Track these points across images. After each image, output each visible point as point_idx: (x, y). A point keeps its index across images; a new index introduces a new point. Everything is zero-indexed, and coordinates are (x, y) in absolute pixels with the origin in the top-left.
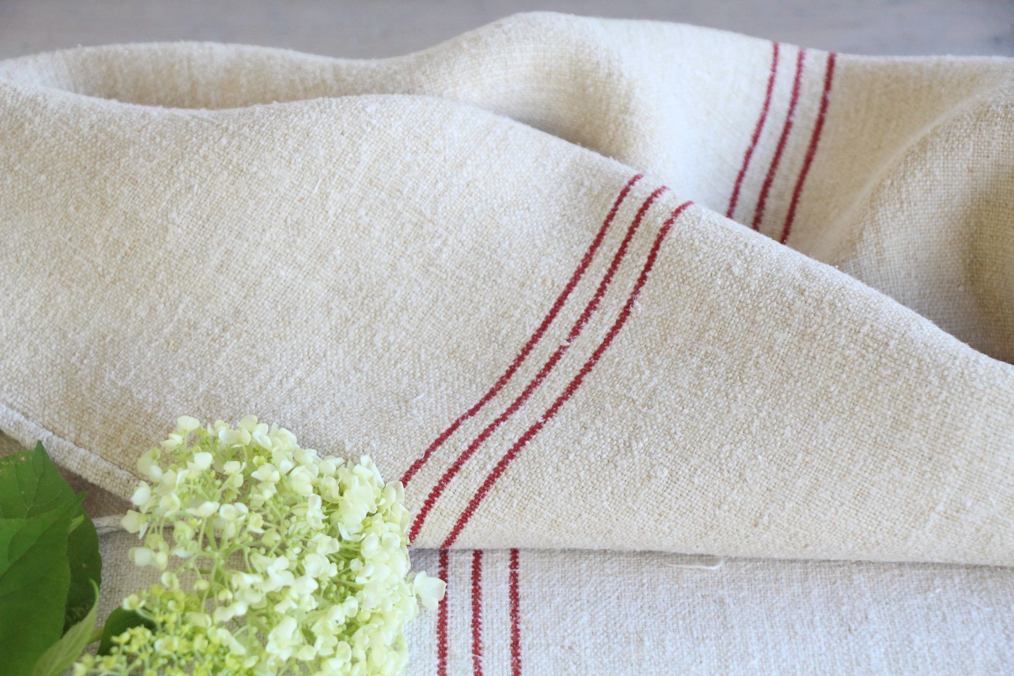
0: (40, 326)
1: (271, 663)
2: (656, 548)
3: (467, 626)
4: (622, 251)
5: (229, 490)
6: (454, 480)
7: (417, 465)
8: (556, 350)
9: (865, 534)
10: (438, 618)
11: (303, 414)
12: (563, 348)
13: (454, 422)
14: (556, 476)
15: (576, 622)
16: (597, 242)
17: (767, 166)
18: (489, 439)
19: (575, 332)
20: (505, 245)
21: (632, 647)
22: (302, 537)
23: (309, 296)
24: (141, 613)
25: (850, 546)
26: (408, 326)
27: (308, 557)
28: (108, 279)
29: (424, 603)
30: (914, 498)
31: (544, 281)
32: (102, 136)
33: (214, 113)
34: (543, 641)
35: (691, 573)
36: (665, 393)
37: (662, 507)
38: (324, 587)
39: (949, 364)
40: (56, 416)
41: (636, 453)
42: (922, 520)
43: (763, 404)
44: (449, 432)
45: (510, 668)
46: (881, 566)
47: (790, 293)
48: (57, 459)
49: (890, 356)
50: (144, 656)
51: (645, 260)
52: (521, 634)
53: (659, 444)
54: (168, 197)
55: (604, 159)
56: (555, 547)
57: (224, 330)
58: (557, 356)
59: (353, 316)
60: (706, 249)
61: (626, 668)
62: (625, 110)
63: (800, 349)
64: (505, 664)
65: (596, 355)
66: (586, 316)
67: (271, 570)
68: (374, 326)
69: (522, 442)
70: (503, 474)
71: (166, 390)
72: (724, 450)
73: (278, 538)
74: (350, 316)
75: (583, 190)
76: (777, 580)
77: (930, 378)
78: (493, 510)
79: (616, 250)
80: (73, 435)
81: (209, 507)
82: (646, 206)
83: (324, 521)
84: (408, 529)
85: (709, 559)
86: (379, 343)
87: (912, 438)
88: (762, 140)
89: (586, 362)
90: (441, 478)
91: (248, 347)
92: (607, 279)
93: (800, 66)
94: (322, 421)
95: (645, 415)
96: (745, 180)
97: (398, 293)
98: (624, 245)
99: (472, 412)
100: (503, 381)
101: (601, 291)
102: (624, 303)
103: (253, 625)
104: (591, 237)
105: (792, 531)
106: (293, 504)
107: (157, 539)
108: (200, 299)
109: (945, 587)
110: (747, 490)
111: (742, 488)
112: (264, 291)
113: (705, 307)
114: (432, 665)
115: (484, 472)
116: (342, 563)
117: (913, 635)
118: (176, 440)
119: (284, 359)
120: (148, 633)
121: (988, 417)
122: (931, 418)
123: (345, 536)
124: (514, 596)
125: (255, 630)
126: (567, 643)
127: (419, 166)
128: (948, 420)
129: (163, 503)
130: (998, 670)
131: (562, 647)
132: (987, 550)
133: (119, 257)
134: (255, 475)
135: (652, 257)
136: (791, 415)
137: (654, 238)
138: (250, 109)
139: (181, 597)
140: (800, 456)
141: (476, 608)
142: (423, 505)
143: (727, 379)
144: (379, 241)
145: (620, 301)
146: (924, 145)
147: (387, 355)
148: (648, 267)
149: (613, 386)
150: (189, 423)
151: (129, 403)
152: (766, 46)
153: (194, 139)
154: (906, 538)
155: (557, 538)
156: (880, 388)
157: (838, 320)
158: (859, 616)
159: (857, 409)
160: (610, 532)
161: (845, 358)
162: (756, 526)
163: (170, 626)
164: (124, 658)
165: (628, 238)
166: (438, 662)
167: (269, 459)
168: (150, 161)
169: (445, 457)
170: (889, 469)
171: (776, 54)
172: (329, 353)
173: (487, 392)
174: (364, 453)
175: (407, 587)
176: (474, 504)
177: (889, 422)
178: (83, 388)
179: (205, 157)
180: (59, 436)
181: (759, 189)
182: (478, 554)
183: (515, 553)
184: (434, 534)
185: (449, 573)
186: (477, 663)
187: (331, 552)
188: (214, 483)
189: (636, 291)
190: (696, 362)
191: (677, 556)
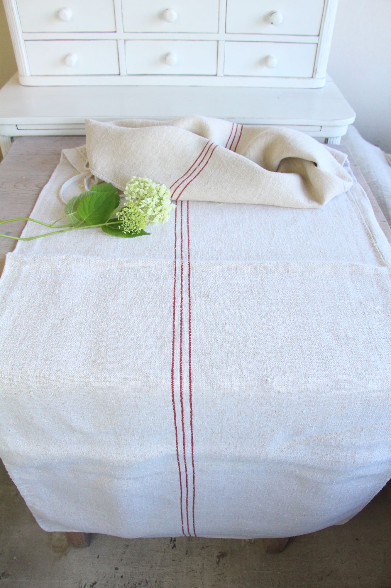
0: (110, 164)
1: (148, 215)
2: (211, 201)
3: (180, 212)
4: (207, 152)
5: (141, 188)
6: (178, 188)
7: (172, 186)
8: (196, 168)
9: (246, 199)
10: (175, 211)
11: (153, 178)
13: (178, 179)
14: (195, 188)
15: (198, 212)
16: (203, 151)
17: (231, 142)
18: (184, 182)
19: (199, 165)
20: (187, 151)
21: (207, 216)
22: (153, 196)
23: (154, 159)
24: (127, 206)
25: (243, 201)
26: (171, 164)
27: (154, 198)
28: (121, 156)
29: (173, 208)
30: (254, 193)
31: (194, 157)
32: (121, 132)
33: (139, 128)
34: (192, 215)
35: (217, 205)
36: (213, 175)
37: (212, 193)
38: (156, 204)
39: (260, 171)
41: (208, 184)
42: (255, 196)
43: (229, 177)
44: (178, 181)
45: (187, 218)
46: (248, 204)
47: (234, 159)
49: (251, 169)
51: (211, 154)
52: (189, 213)
53: (212, 183)
54: (131, 142)
55: (204, 138)
60: (221, 152)
61: (206, 219)
62: (208, 130)
63: (236, 168)
65: (202, 169)
66: (201, 163)
67: (148, 200)
68: (165, 164)
69: (190, 182)
70: (186, 187)
71: (131, 174)
72: (223, 184)
73: (149, 195)
74: (161, 162)
75: (200, 143)
76: (231, 206)
77: (257, 173)
78: (184, 194)
80: (116, 182)
81: (138, 189)
82: (211, 145)
83: (157, 193)
84: (170, 197)
85: (220, 203)
86: (166, 166)
87: (254, 183)
88: (231, 138)
90: (176, 188)
91: (144, 167)
92: (204, 157)
93: (237, 127)
94: (156, 179)
95: (210, 178)
96: (228, 144)
97: (169, 159)
98: (207, 151)
99: (181, 178)
100: (187, 173)
101: (203, 159)
102: (207, 161)
104: (202, 150)
105: (234, 198)
106: (151, 190)
107: (129, 195)
108: (136, 159)
109: (258, 208)
110: (226, 191)
112: (147, 158)
113: (220, 161)
114: (174, 218)
115: (183, 187)
116: (160, 201)
117: (252, 215)
118: (132, 180)
119: (150, 169)
120: (128, 209)
121: (266, 179)
122: (257, 179)
123: (160, 196)
124: (188, 208)
125: (145, 210)
126: (196, 215)
127: (173, 138)
128: (259, 180)
129: (130, 189)
130: (265, 220)
132: (265, 202)
133: (123, 152)
134: (145, 185)
135: (212, 153)
136: (234, 179)
137: (212, 150)
138: (145, 128)
139: (134, 204)
140: (235, 185)
141: (181, 210)
142: (173, 192)
143: (224, 173)
144: (166, 150)
147: (167, 169)
148: (211, 155)
149: (205, 174)
150: (135, 177)
151: (124, 176)
152: (231, 124)
153: (136, 132)
154: (252, 199)
155: (195, 199)
156: (249, 174)
157: (242, 164)
158: (244, 212)
159: (245, 178)
160: (204, 198)
161: (243, 169)
162: (228, 197)
163: (131, 208)
164: (124, 212)
165: (208, 150)
167: (148, 183)
168: (128, 136)
169: (177, 185)
170: (250, 188)
171: (233, 124)
172: (158, 168)
173: (184, 175)
174: (163, 184)
175: (170, 205)
176: (181, 192)
177: (250, 180)
178: (117, 174)
180: (113, 182)
181: (230, 146)
182: (182, 201)
183: (188, 201)
184: (175, 198)
185: (177, 204)
186: (181, 217)
187: (158, 198)
188: (139, 186)
189: (209, 159)
190: (219, 170)
191: (215, 202)
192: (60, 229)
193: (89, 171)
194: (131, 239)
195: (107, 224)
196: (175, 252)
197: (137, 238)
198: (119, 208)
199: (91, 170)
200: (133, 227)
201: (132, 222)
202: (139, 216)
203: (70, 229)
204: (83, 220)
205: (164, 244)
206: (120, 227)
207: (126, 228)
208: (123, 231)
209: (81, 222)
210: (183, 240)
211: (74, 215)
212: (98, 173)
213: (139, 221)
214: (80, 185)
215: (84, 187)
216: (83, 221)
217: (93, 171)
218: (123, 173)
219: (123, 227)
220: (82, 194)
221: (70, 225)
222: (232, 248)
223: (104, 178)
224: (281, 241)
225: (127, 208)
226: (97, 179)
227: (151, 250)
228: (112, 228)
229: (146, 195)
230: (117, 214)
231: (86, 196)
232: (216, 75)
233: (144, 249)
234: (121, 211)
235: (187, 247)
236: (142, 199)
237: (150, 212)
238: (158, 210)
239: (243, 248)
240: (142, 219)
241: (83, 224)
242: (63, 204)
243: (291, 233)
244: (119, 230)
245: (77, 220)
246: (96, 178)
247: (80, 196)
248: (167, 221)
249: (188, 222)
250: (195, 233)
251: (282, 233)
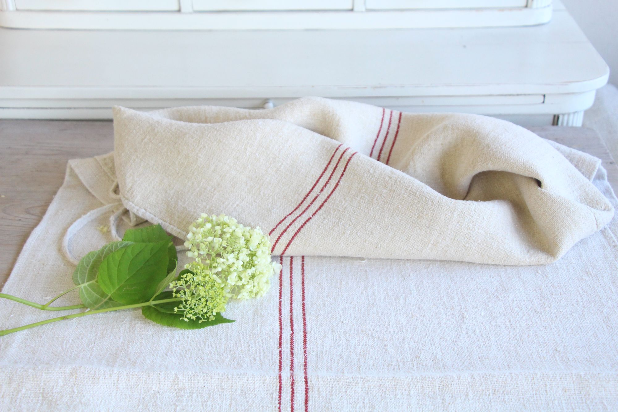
0: (159, 189)
1: (229, 286)
2: (346, 255)
3: (288, 278)
4: (336, 166)
5: (216, 235)
6: (284, 234)
7: (273, 230)
8: (316, 196)
9: (409, 250)
10: (279, 276)
11: (239, 215)
12: (318, 195)
13: (285, 217)
14: (316, 233)
15: (322, 277)
16: (329, 164)
17: (381, 145)
18: (295, 222)
19: (322, 190)
20: (301, 165)
21: (339, 284)
22: (239, 249)
23: (241, 180)
24: (190, 269)
25: (405, 254)
26: (271, 189)
27: (240, 254)
28: (180, 175)
29: (275, 271)
30: (424, 239)
31: (312, 176)
32: (179, 131)
33: (212, 124)
34: (312, 282)
35: (357, 263)
36: (349, 208)
37: (348, 242)
38: (245, 264)
39: (435, 199)
40: (164, 216)
41: (340, 226)
42: (426, 246)
43: (379, 212)
44: (283, 220)
45: (301, 289)
46: (414, 261)
47: (387, 178)
48: (164, 229)
49: (417, 196)
50: (191, 282)
51: (343, 169)
52: (305, 280)
53: (347, 223)
54: (198, 149)
55: (331, 139)
56: (315, 255)
57: (215, 190)
58: (316, 198)
60: (362, 165)
61: (336, 289)
62: (338, 125)
63: (390, 195)
65: (328, 197)
66: (325, 186)
67: (229, 258)
68: (260, 189)
69: (305, 223)
70: (300, 232)
71: (197, 208)
72: (367, 225)
73: (231, 249)
74: (253, 185)
75: (325, 149)
76: (383, 265)
77: (429, 203)
78: (296, 243)
79: (335, 166)
80: (169, 221)
81: (210, 239)
82: (344, 153)
83: (245, 244)
84: (270, 249)
85: (362, 259)
86: (262, 194)
87: (423, 221)
88: (380, 136)
89: (325, 199)
90: (280, 233)
91: (222, 195)
92: (332, 175)
93: (391, 115)
94: (244, 217)
95: (343, 215)
96: (375, 148)
97: (268, 179)
99: (290, 214)
100: (300, 205)
101: (330, 178)
102: (337, 182)
103: (223, 274)
104: (327, 162)
105: (387, 250)
106: (235, 239)
107: (195, 249)
108: (208, 180)
109: (433, 267)
110: (373, 237)
111: (372, 236)
112: (227, 178)
113: (361, 183)
115: (294, 232)
116: (251, 257)
117: (423, 280)
118: (200, 220)
119: (233, 198)
120: (192, 275)
121: (446, 214)
122: (429, 215)
123: (251, 249)
124: (303, 269)
125: (224, 276)
126: (319, 282)
127: (274, 140)
128: (434, 215)
129: (197, 237)
130: (448, 290)
131: (317, 284)
132: (446, 255)
133: (183, 168)
134: (224, 230)
135: (345, 168)
136: (387, 214)
137: (346, 162)
138: (224, 123)
139: (202, 265)
140: (390, 227)
141: (291, 273)
142: (275, 242)
143: (368, 204)
144: (262, 163)
145: (336, 181)
146: (428, 137)
147: (264, 197)
148: (344, 171)
149: (333, 206)
150: (204, 215)
151: (186, 212)
152: (381, 109)
153: (206, 132)
154: (422, 251)
155: (316, 252)
156: (414, 206)
157: (401, 186)
158: (407, 275)
159: (407, 212)
160: (332, 250)
161: (403, 197)
162: (376, 248)
163: (198, 273)
164: (185, 282)
165: (338, 163)
166: (279, 288)
167: (229, 226)
168: (193, 139)
169: (282, 227)
170: (416, 230)
171: (384, 111)
172: (247, 197)
173: (295, 208)
174: (257, 226)
175: (270, 266)
176: (291, 242)
177: (417, 216)
178: (172, 207)
179: (210, 137)
180: (165, 222)
181: (379, 151)
182: (292, 257)
183: (303, 257)
184: (278, 251)
185: (283, 263)
186: (291, 288)
187: (247, 253)
188: (212, 232)
189: (341, 178)
190: (358, 199)
191: (353, 258)
192: (63, 314)
193: (120, 200)
194: (197, 330)
195: (152, 303)
196: (280, 355)
197: (208, 328)
198: (175, 273)
199: (123, 199)
200: (201, 309)
201: (200, 299)
202: (213, 288)
203: (82, 314)
204: (107, 295)
205: (259, 340)
206: (176, 309)
207: (188, 311)
208: (183, 316)
209: (103, 299)
210: (295, 331)
211: (90, 286)
212: (136, 205)
213: (213, 296)
214: (101, 227)
215: (109, 232)
216: (108, 298)
217: (126, 201)
218: (183, 206)
219: (183, 309)
220: (105, 247)
221: (81, 304)
222: (385, 346)
223: (148, 216)
224: (478, 331)
225: (189, 274)
226: (134, 216)
227: (235, 353)
228: (162, 310)
229: (225, 248)
230: (172, 285)
231: (113, 250)
232: (352, 10)
233: (221, 350)
234: (179, 279)
235: (303, 346)
236: (219, 255)
237: (232, 280)
238: (247, 275)
239: (407, 346)
240: (218, 294)
241: (106, 303)
242: (69, 263)
243: (498, 313)
244: (176, 314)
245: (95, 294)
246: (132, 216)
247: (103, 251)
248: (264, 295)
249: (303, 297)
250: (317, 317)
251: (481, 314)
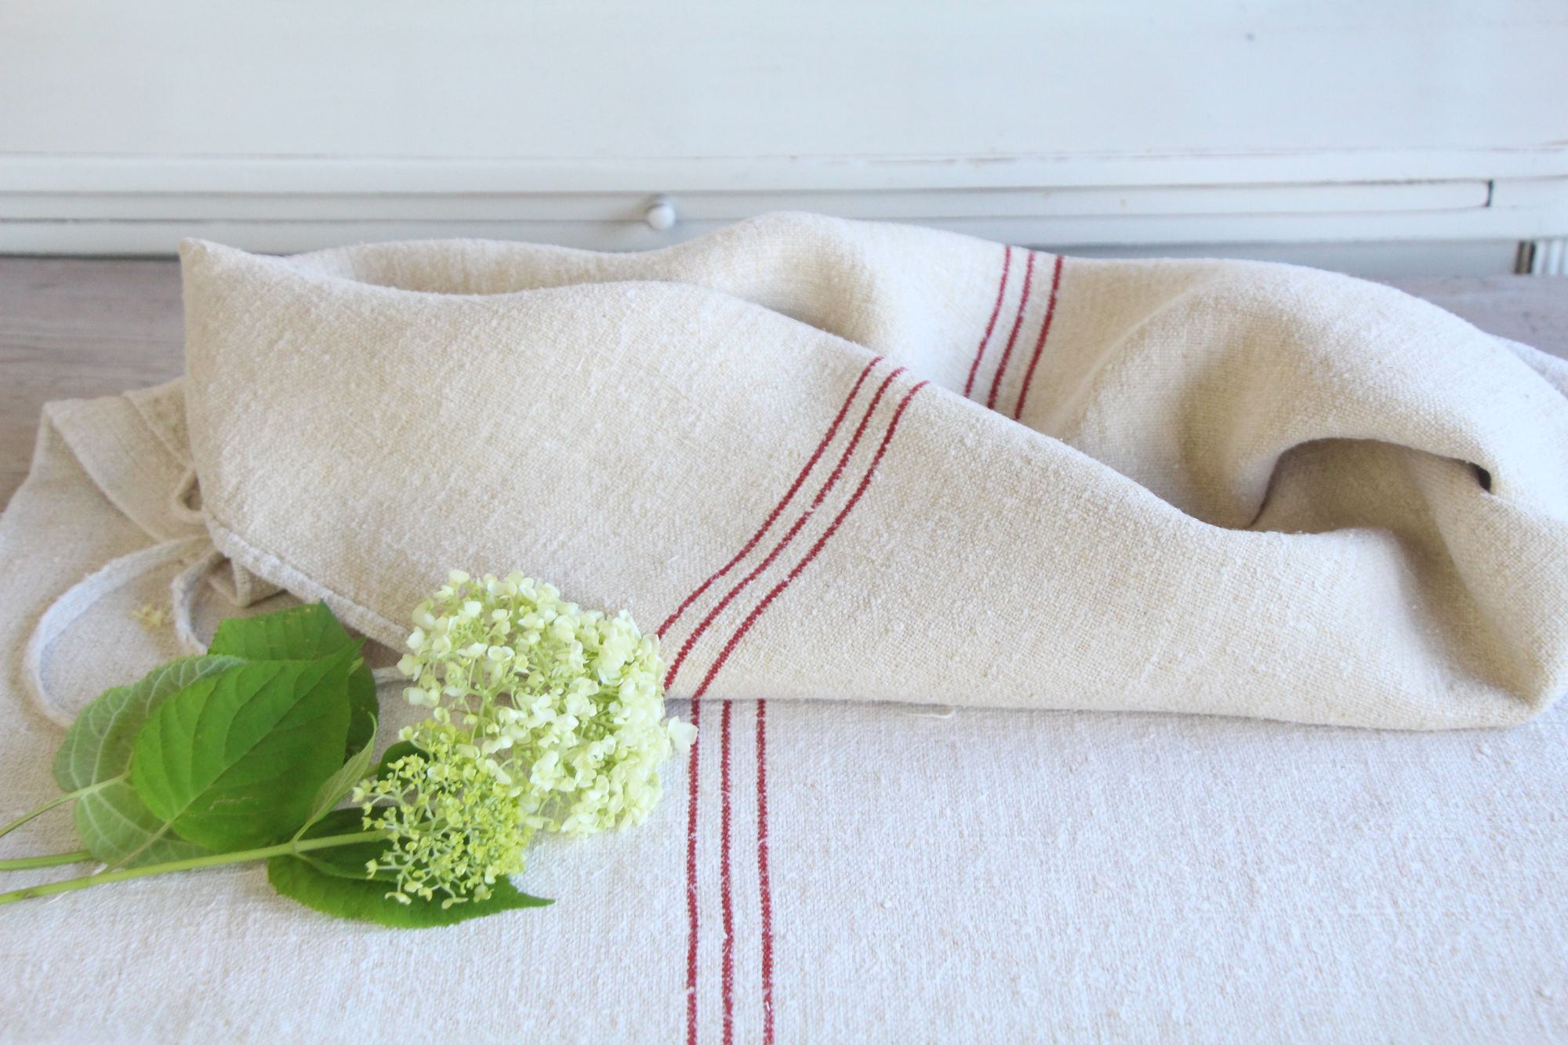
0: (323, 494)
1: (535, 793)
2: (893, 698)
3: (716, 767)
4: (863, 426)
5: (497, 637)
6: (705, 633)
7: (671, 620)
8: (801, 516)
9: (1086, 684)
10: (689, 760)
11: (566, 574)
12: (808, 514)
13: (706, 581)
14: (800, 629)
15: (818, 763)
16: (841, 418)
17: (1000, 356)
18: (738, 596)
19: (819, 499)
20: (755, 420)
21: (870, 784)
22: (565, 680)
23: (571, 467)
24: (415, 744)
25: (1072, 695)
26: (664, 495)
27: (569, 697)
28: (386, 451)
29: (677, 746)
30: (1131, 649)
31: (791, 453)
32: (382, 319)
33: (485, 298)
34: (787, 780)
35: (926, 720)
36: (902, 554)
37: (898, 659)
38: (584, 726)
39: (1163, 526)
40: (337, 577)
41: (874, 608)
42: (1137, 670)
43: (992, 563)
44: (701, 590)
45: (756, 803)
46: (1100, 715)
47: (1018, 463)
48: (337, 616)
49: (1110, 519)
50: (418, 781)
51: (884, 433)
52: (767, 773)
53: (896, 600)
54: (442, 374)
55: (847, 343)
56: (799, 697)
58: (802, 521)
59: (612, 485)
60: (941, 423)
61: (863, 803)
62: (867, 299)
63: (1027, 513)
64: (752, 800)
65: (839, 520)
66: (829, 484)
67: (535, 707)
68: (632, 494)
69: (769, 599)
70: (751, 628)
71: (438, 552)
72: (956, 605)
73: (542, 679)
74: (609, 485)
75: (827, 371)
76: (1004, 727)
77: (1146, 539)
78: (742, 662)
79: (858, 425)
80: (352, 594)
81: (478, 649)
82: (886, 384)
83: (585, 665)
84: (662, 679)
85: (942, 709)
86: (636, 508)
87: (1128, 595)
88: (995, 332)
89: (829, 526)
90: (693, 631)
91: (514, 513)
92: (849, 451)
93: (1030, 267)
94: (583, 579)
95: (883, 574)
96: (980, 368)
97: (655, 464)
98: (865, 420)
99: (722, 573)
100: (751, 544)
101: (844, 462)
102: (865, 473)
103: (517, 758)
104: (834, 414)
105: (1019, 681)
106: (555, 648)
107: (430, 680)
108: (471, 469)
109: (1158, 734)
110: (977, 642)
111: (972, 641)
112: (530, 462)
113: (940, 476)
114: (684, 801)
115: (733, 626)
116: (602, 706)
117: (1128, 774)
118: (447, 592)
119: (548, 524)
120: (422, 761)
121: (1198, 574)
122: (1147, 575)
123: (604, 681)
124: (761, 740)
125: (520, 762)
126: (809, 781)
127: (675, 347)
128: (1162, 577)
129: (436, 645)
130: (1206, 804)
131: (805, 785)
132: (1197, 698)
133: (396, 430)
134: (521, 622)
135: (891, 431)
136: (1018, 574)
137: (892, 414)
138: (518, 294)
139: (453, 730)
140: (1026, 611)
141: (726, 751)
142: (676, 656)
143: (960, 541)
144: (637, 415)
145: (861, 471)
146: (1142, 334)
147: (644, 520)
148: (887, 440)
149: (854, 547)
150: (459, 576)
151: (404, 564)
152: (999, 250)
153: (467, 321)
154: (1123, 687)
155: (801, 688)
156: (1100, 549)
157: (1062, 487)
158: (1079, 759)
159: (1079, 568)
160: (850, 681)
161: (1068, 521)
162: (985, 676)
163: (442, 755)
164: (399, 783)
165: (869, 414)
166: (689, 797)
167: (534, 610)
168: (426, 341)
169: (697, 612)
170: (1108, 623)
171: (1008, 254)
172: (589, 519)
173: (737, 554)
174: (622, 608)
175: (661, 730)
176: (724, 656)
177: (1108, 580)
178: (362, 550)
179: (477, 338)
180: (340, 595)
181: (992, 377)
182: (727, 704)
183: (761, 703)
184: (687, 684)
185: (700, 720)
186: (725, 799)
187: (591, 693)
188: (483, 629)
189: (876, 461)
190: (930, 525)
191: (913, 707)
192: (24, 880)
193: (201, 528)
194: (436, 932)
195: (298, 846)
196: (692, 1009)
197: (471, 925)
198: (369, 755)
199: (211, 525)
200: (450, 866)
201: (446, 836)
202: (487, 802)
203: (83, 881)
204: (161, 824)
205: (626, 961)
206: (372, 866)
207: (410, 873)
208: (393, 887)
209: (148, 834)
210: (736, 934)
211: (107, 794)
212: (251, 545)
213: (486, 827)
214: (145, 609)
215: (168, 625)
216: (163, 829)
217: (222, 531)
218: (396, 546)
219: (394, 866)
220: (155, 674)
221: (79, 851)
222: (1013, 980)
223: (288, 577)
224: (1296, 932)
225: (413, 758)
226: (247, 577)
227: (552, 1002)
228: (330, 870)
229: (524, 677)
230: (359, 794)
231: (180, 683)
233: (511, 993)
234: (382, 774)
235: (761, 979)
236: (504, 699)
237: (546, 775)
238: (591, 761)
239: (1079, 979)
240: (502, 818)
241: (158, 846)
242: (42, 723)
243: (1358, 878)
244: (371, 881)
245: (125, 821)
246: (238, 576)
247: (148, 684)
248: (643, 819)
249: (762, 825)
250: (804, 890)
251: (1305, 882)
